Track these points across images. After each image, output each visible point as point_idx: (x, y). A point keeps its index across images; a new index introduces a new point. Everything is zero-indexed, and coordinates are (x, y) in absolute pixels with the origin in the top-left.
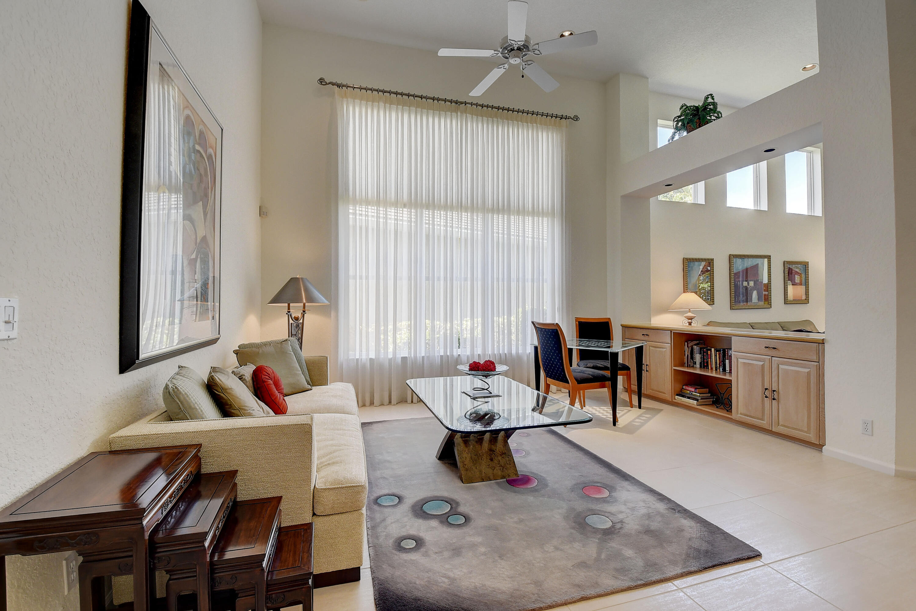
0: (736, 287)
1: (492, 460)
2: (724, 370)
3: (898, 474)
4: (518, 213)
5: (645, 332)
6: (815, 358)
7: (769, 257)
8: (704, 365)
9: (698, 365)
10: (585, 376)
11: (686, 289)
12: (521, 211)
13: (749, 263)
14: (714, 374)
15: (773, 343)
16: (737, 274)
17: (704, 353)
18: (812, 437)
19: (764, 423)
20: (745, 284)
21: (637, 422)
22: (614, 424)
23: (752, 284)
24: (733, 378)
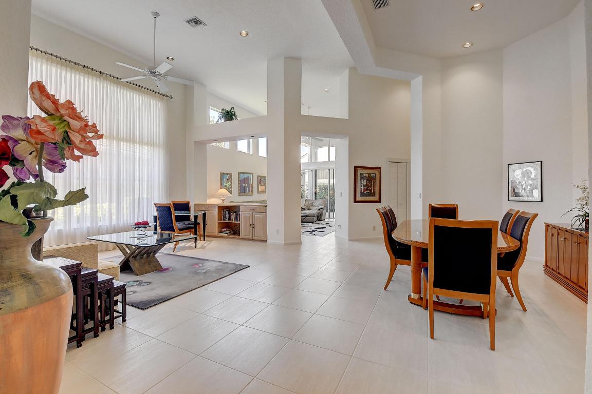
0: (241, 185)
1: (150, 264)
2: (237, 220)
3: (285, 244)
4: (139, 143)
5: (205, 207)
6: (264, 211)
7: (252, 174)
8: (230, 219)
9: (227, 219)
10: (183, 227)
11: (221, 187)
12: (141, 143)
13: (245, 176)
14: (234, 222)
15: (252, 207)
16: (241, 181)
17: (230, 213)
18: (263, 239)
19: (250, 237)
20: (244, 185)
21: (205, 245)
22: (196, 247)
23: (246, 185)
24: (240, 222)
